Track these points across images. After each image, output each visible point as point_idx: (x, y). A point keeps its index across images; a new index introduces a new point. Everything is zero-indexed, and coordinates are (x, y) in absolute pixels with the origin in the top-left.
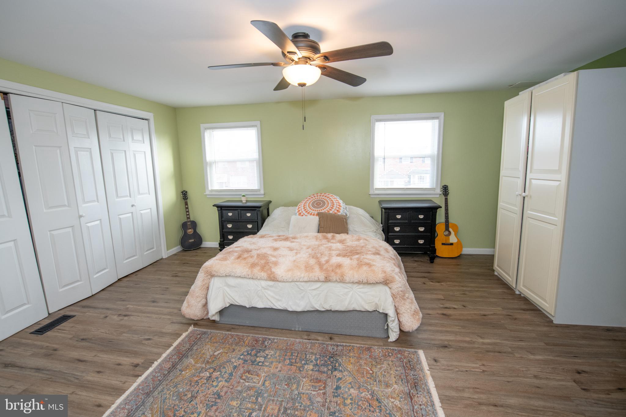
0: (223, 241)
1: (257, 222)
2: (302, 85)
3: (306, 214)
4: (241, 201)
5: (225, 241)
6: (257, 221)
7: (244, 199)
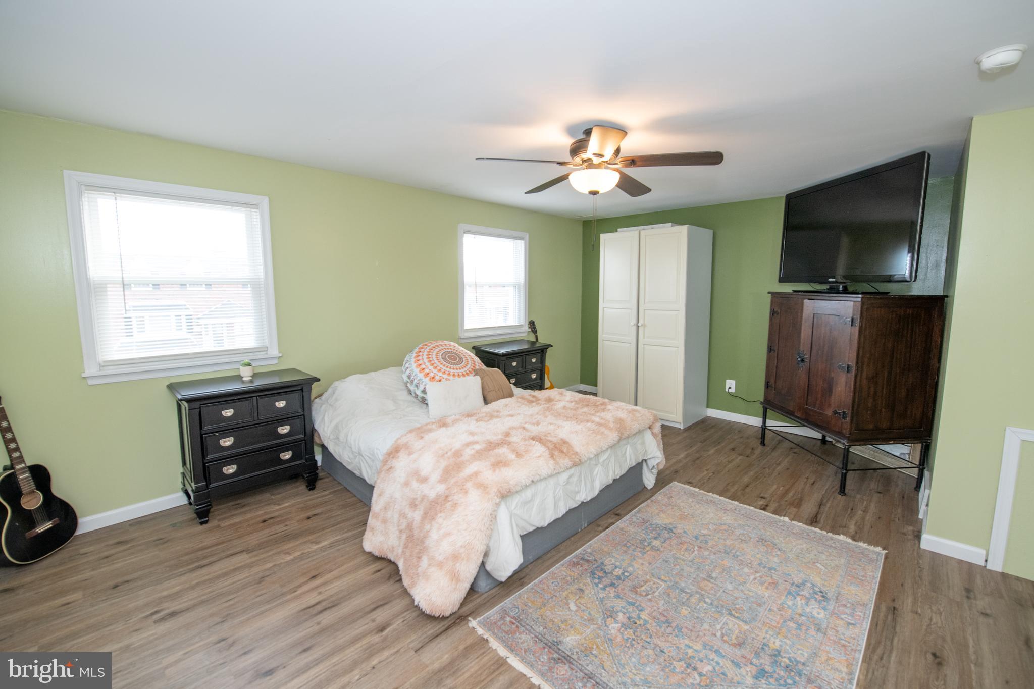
0: (207, 486)
1: (304, 415)
2: (594, 193)
3: (445, 376)
4: (239, 378)
5: (212, 485)
6: (302, 414)
7: (246, 373)
